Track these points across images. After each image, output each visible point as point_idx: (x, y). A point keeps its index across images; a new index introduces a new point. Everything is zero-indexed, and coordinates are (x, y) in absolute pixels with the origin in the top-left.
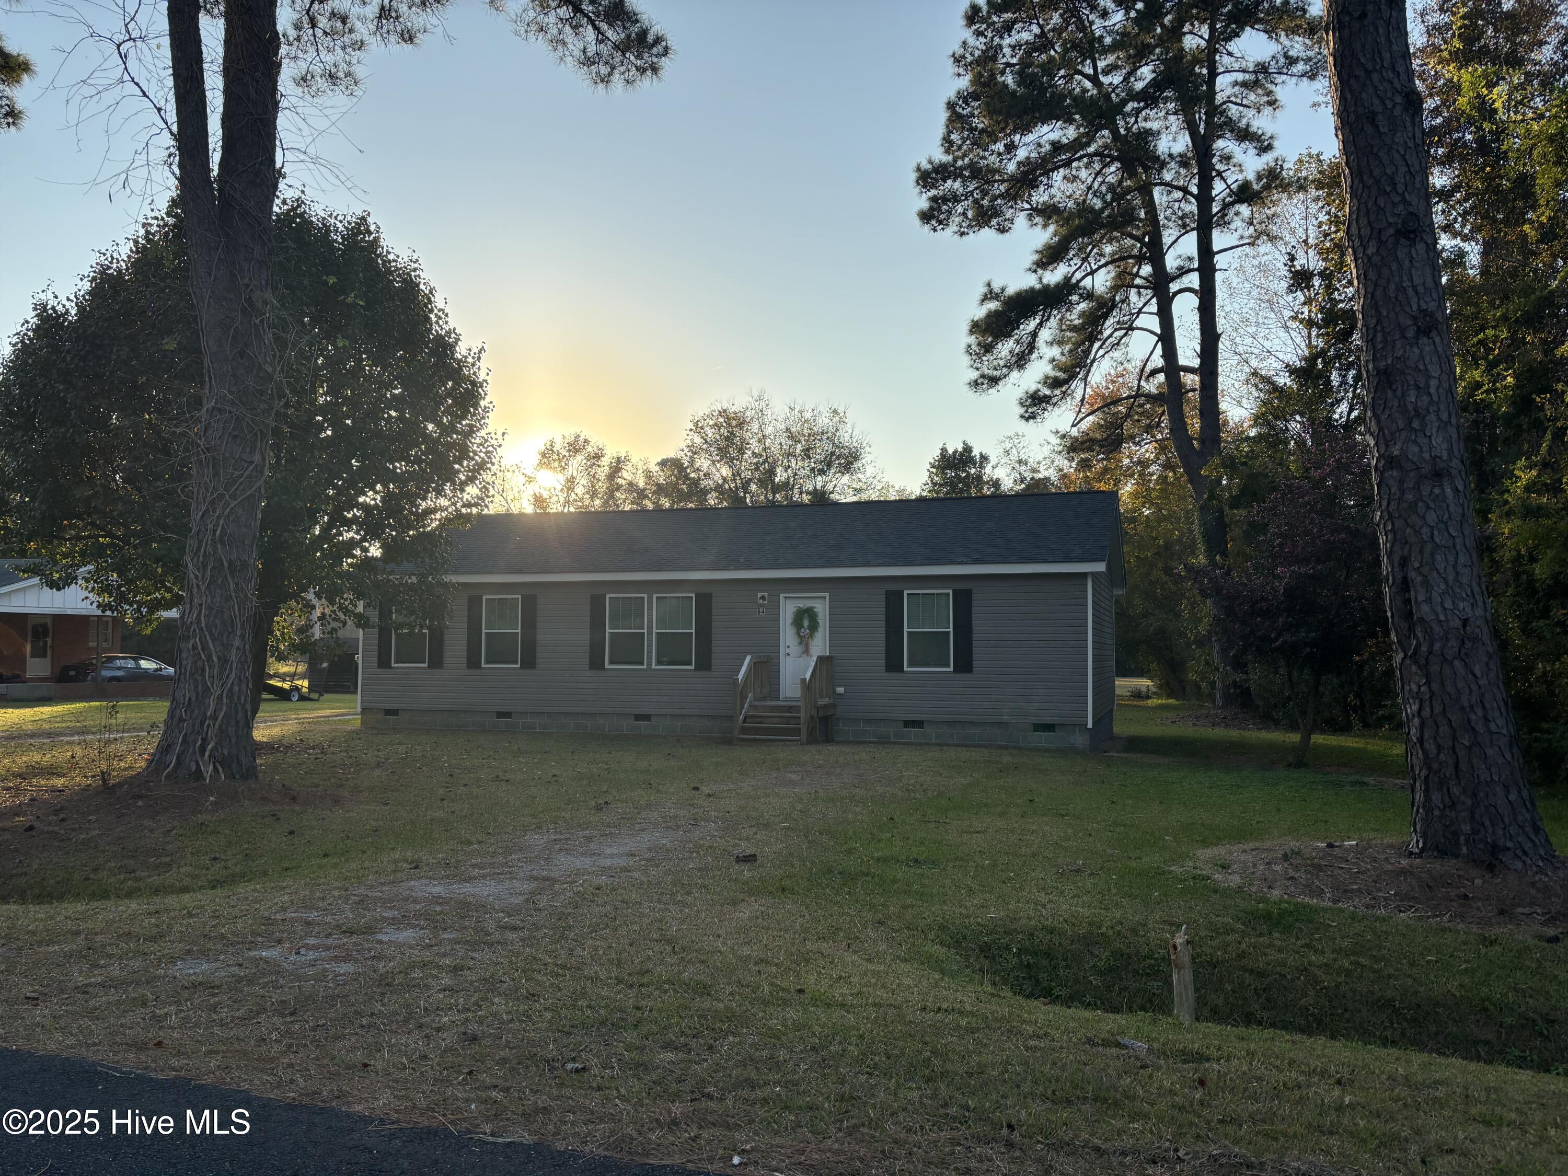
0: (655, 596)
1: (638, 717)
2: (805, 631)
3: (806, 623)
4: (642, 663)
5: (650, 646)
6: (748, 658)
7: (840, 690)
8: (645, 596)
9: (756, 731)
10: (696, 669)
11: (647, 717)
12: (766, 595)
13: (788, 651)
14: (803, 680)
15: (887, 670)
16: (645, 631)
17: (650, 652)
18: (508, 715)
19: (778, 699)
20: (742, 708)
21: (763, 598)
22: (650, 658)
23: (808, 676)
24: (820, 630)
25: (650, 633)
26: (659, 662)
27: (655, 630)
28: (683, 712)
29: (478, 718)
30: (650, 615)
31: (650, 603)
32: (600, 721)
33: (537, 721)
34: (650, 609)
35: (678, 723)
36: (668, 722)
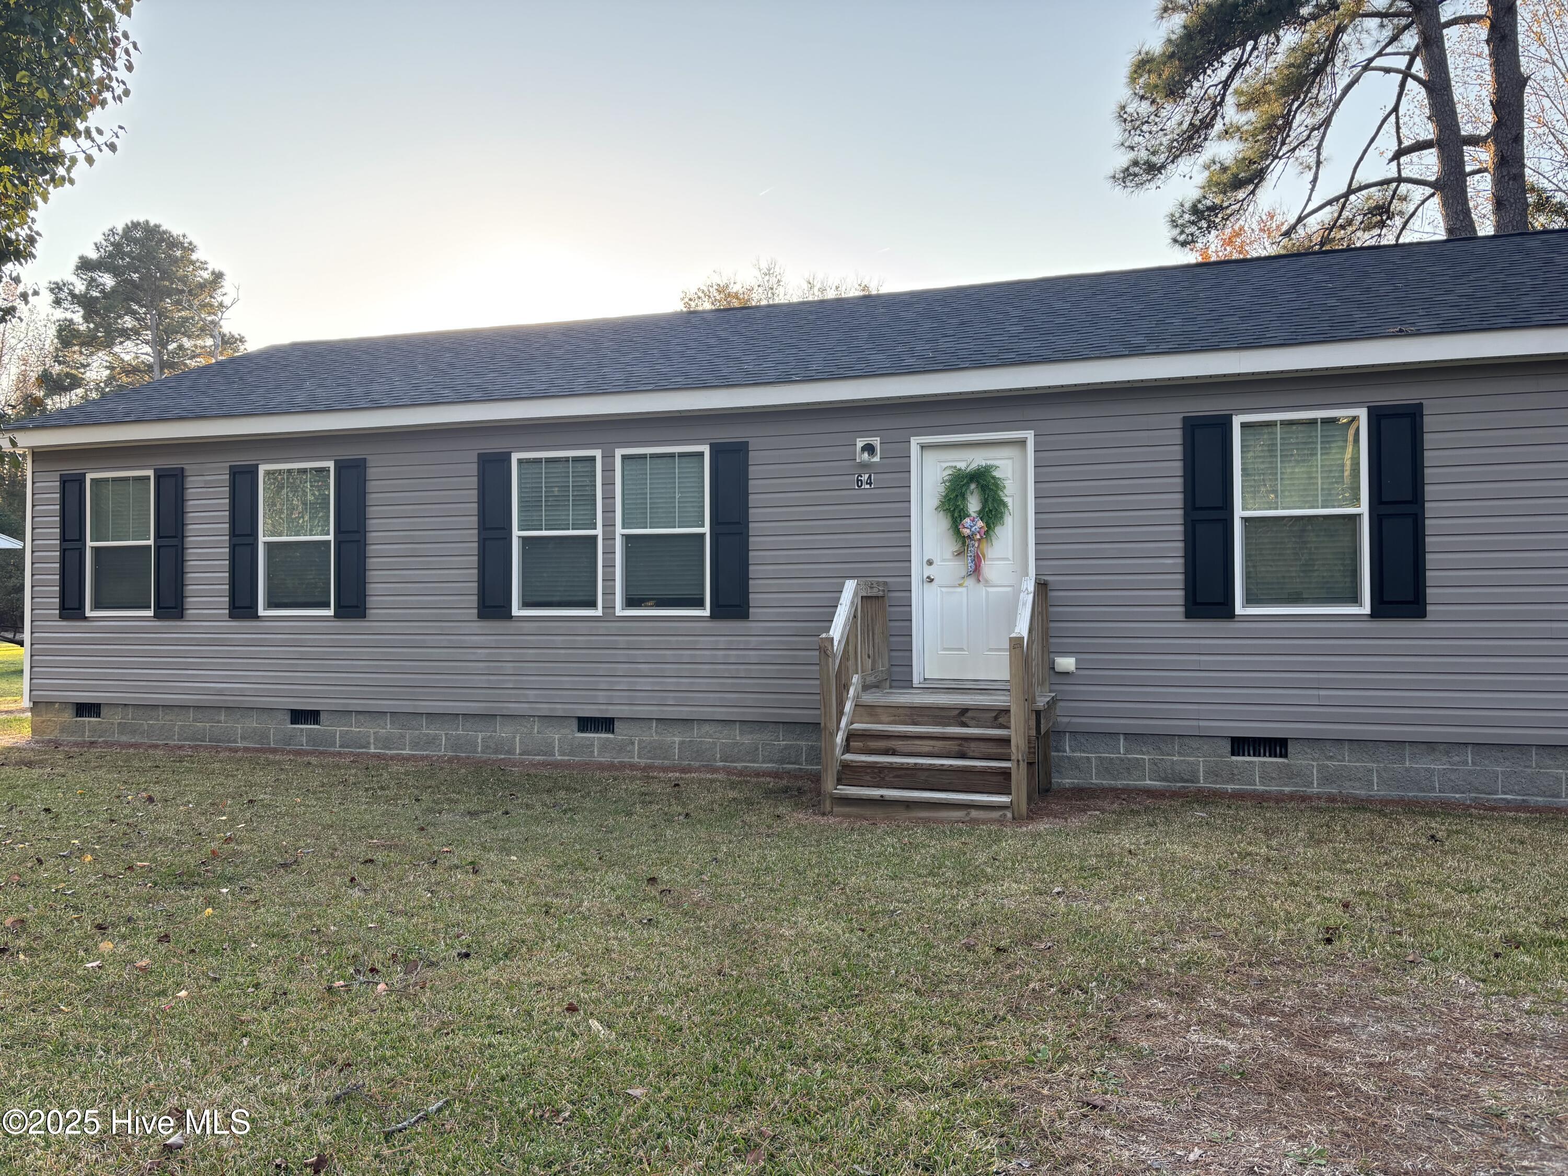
0: (619, 453)
1: (586, 724)
2: (973, 524)
3: (973, 505)
4: (593, 604)
5: (609, 565)
6: (850, 588)
7: (1067, 663)
8: (598, 453)
9: (879, 775)
10: (714, 616)
11: (606, 724)
12: (876, 441)
13: (929, 571)
14: (1016, 643)
15: (1190, 614)
16: (599, 531)
17: (609, 579)
18: (312, 716)
19: (907, 683)
20: (841, 713)
21: (869, 448)
22: (609, 593)
23: (1022, 628)
24: (1008, 520)
25: (609, 537)
26: (631, 602)
27: (619, 531)
28: (684, 712)
29: (253, 723)
30: (609, 497)
31: (609, 470)
32: (503, 732)
33: (370, 730)
34: (609, 483)
35: (675, 738)
36: (652, 735)
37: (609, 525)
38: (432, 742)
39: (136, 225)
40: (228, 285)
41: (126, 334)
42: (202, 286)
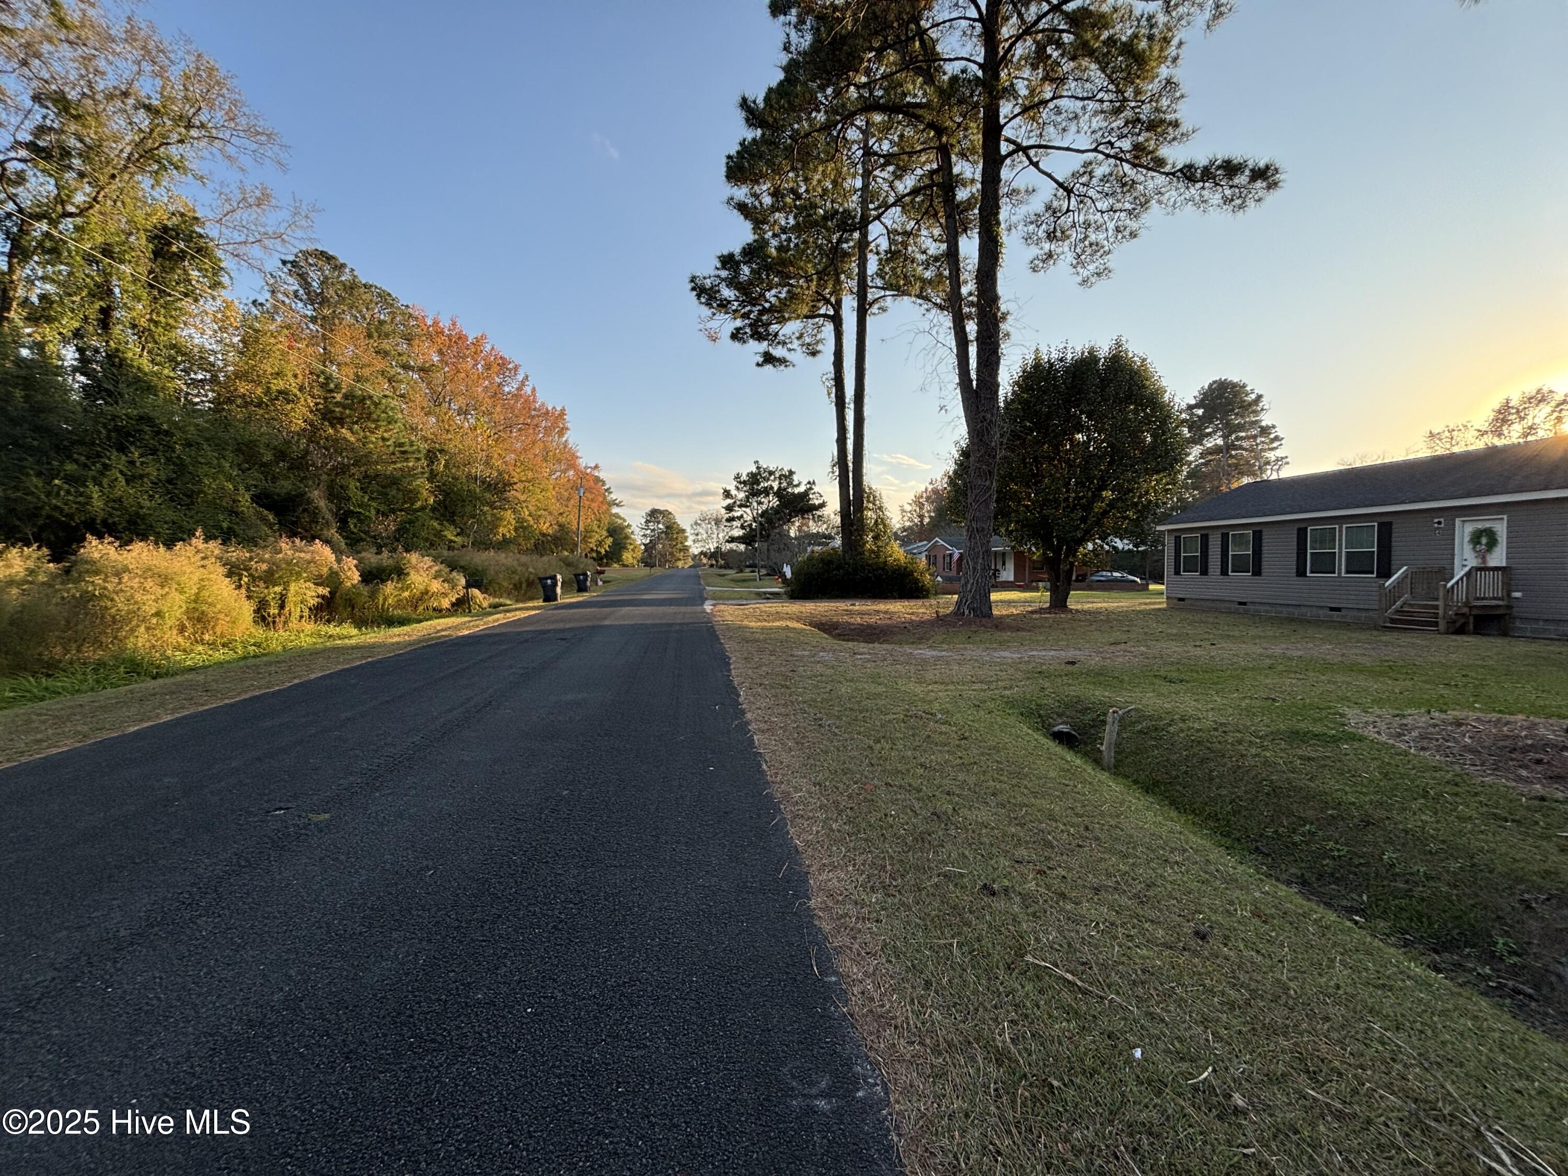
0: (1344, 526)
1: (1332, 609)
2: (1481, 547)
3: (1484, 540)
4: (1334, 573)
5: (1340, 561)
7: (1517, 595)
8: (1337, 526)
9: (1402, 622)
10: (1377, 576)
11: (1339, 609)
12: (1442, 520)
13: (1464, 563)
16: (1337, 550)
17: (1340, 565)
18: (1244, 604)
21: (1440, 522)
22: (1340, 569)
24: (1498, 546)
25: (1340, 552)
26: (1347, 572)
27: (1344, 550)
28: (1366, 607)
29: (1227, 605)
30: (1340, 540)
31: (1341, 531)
32: (1304, 610)
33: (1262, 608)
34: (1341, 536)
35: (1364, 614)
36: (1355, 613)
37: (1340, 548)
38: (1281, 612)
39: (1215, 382)
40: (1264, 403)
41: (1209, 434)
42: (1250, 404)
